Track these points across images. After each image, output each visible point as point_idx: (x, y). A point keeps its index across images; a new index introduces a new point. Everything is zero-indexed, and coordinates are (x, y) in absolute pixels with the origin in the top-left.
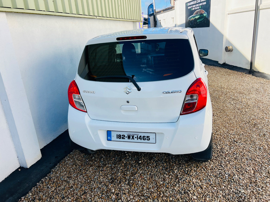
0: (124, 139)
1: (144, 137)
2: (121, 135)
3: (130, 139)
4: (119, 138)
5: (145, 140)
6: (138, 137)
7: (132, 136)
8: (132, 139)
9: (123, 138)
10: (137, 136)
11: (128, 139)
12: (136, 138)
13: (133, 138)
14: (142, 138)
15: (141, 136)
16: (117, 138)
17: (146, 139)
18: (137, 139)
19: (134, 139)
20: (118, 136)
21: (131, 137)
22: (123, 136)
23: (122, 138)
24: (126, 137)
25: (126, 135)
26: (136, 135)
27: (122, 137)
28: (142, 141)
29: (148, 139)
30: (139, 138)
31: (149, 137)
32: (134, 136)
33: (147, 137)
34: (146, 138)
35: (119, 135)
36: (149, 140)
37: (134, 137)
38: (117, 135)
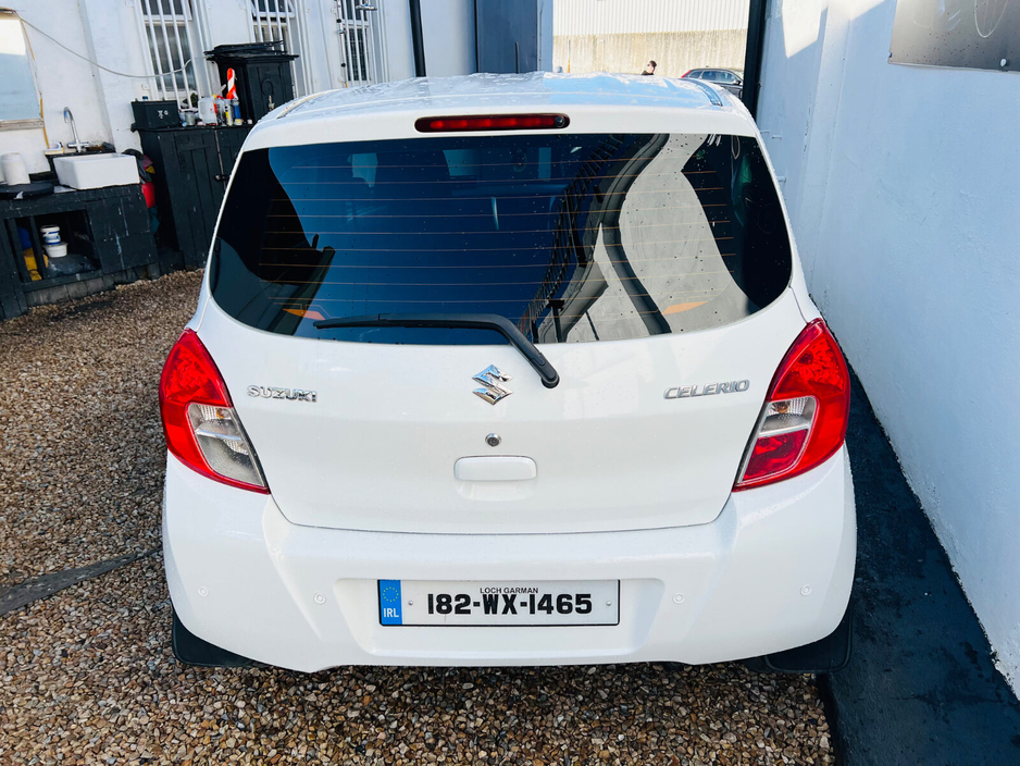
0: (468, 612)
1: (564, 600)
2: (449, 598)
3: (495, 612)
4: (439, 610)
5: (570, 610)
6: (537, 600)
7: (505, 597)
8: (505, 612)
9: (458, 611)
10: (532, 597)
11: (487, 612)
12: (523, 604)
13: (510, 606)
14: (554, 603)
15: (547, 597)
16: (431, 611)
17: (575, 606)
18: (532, 612)
19: (514, 612)
20: (435, 603)
21: (501, 604)
22: (463, 600)
23: (458, 607)
24: (477, 604)
25: (476, 597)
26: (524, 591)
27: (454, 604)
28: (556, 616)
29: (584, 607)
30: (541, 607)
31: (589, 596)
32: (514, 597)
33: (578, 597)
34: (573, 602)
35: (439, 597)
36: (589, 610)
37: (516, 604)
38: (431, 597)
